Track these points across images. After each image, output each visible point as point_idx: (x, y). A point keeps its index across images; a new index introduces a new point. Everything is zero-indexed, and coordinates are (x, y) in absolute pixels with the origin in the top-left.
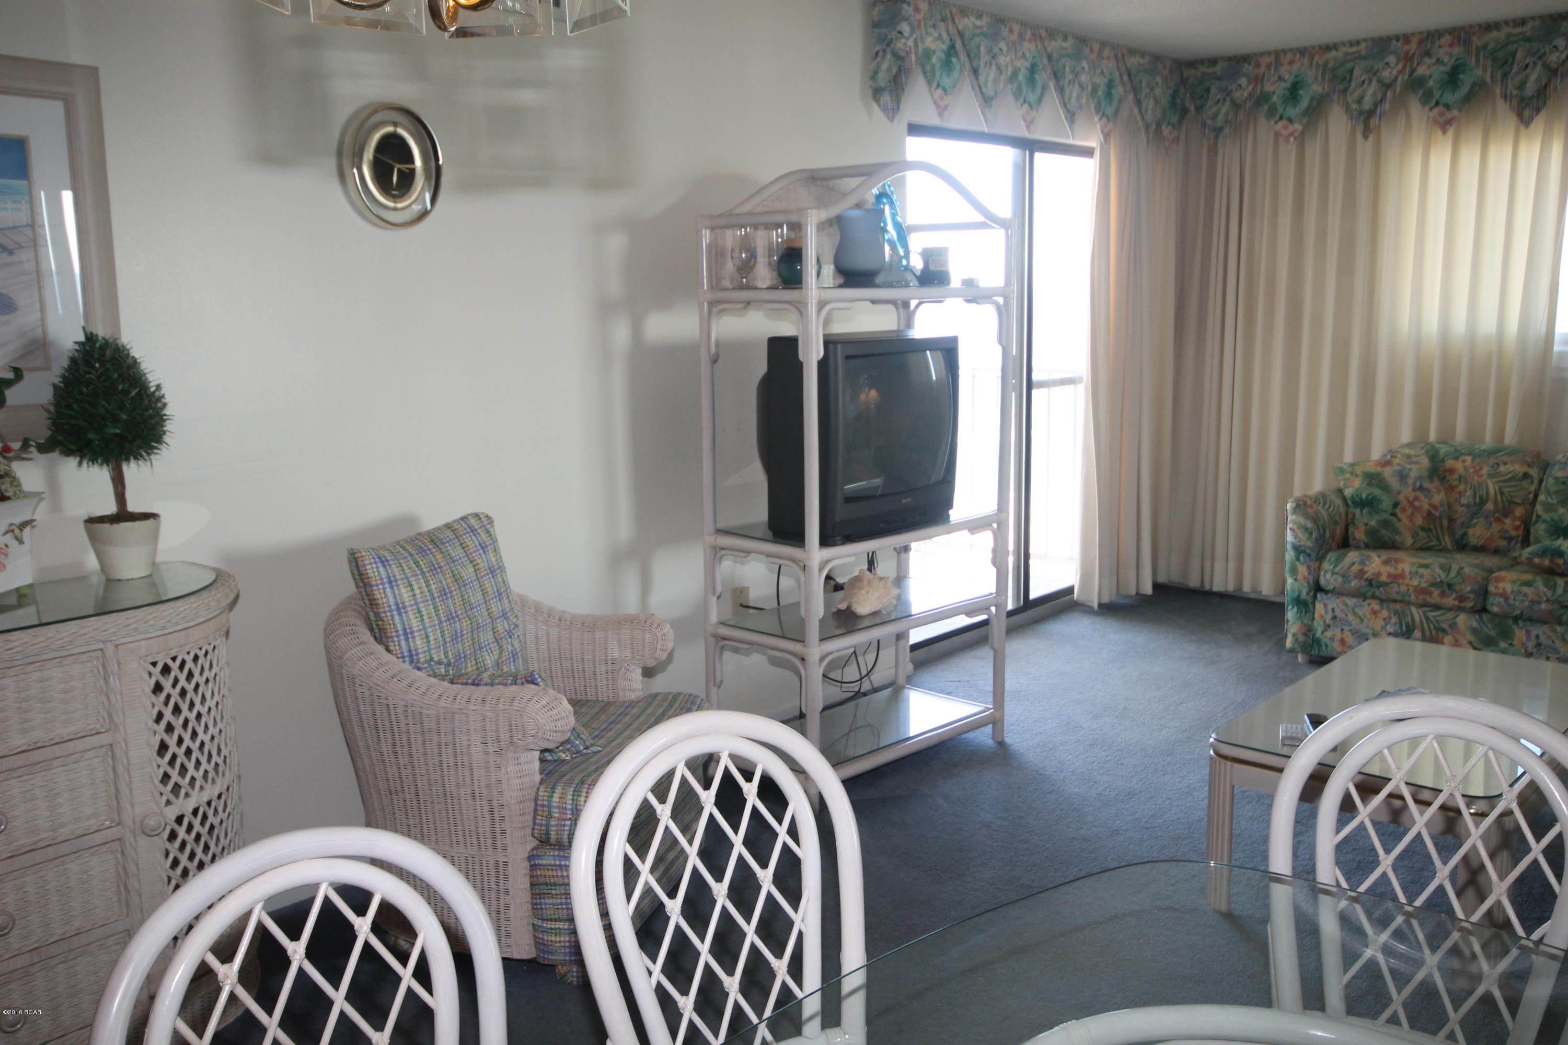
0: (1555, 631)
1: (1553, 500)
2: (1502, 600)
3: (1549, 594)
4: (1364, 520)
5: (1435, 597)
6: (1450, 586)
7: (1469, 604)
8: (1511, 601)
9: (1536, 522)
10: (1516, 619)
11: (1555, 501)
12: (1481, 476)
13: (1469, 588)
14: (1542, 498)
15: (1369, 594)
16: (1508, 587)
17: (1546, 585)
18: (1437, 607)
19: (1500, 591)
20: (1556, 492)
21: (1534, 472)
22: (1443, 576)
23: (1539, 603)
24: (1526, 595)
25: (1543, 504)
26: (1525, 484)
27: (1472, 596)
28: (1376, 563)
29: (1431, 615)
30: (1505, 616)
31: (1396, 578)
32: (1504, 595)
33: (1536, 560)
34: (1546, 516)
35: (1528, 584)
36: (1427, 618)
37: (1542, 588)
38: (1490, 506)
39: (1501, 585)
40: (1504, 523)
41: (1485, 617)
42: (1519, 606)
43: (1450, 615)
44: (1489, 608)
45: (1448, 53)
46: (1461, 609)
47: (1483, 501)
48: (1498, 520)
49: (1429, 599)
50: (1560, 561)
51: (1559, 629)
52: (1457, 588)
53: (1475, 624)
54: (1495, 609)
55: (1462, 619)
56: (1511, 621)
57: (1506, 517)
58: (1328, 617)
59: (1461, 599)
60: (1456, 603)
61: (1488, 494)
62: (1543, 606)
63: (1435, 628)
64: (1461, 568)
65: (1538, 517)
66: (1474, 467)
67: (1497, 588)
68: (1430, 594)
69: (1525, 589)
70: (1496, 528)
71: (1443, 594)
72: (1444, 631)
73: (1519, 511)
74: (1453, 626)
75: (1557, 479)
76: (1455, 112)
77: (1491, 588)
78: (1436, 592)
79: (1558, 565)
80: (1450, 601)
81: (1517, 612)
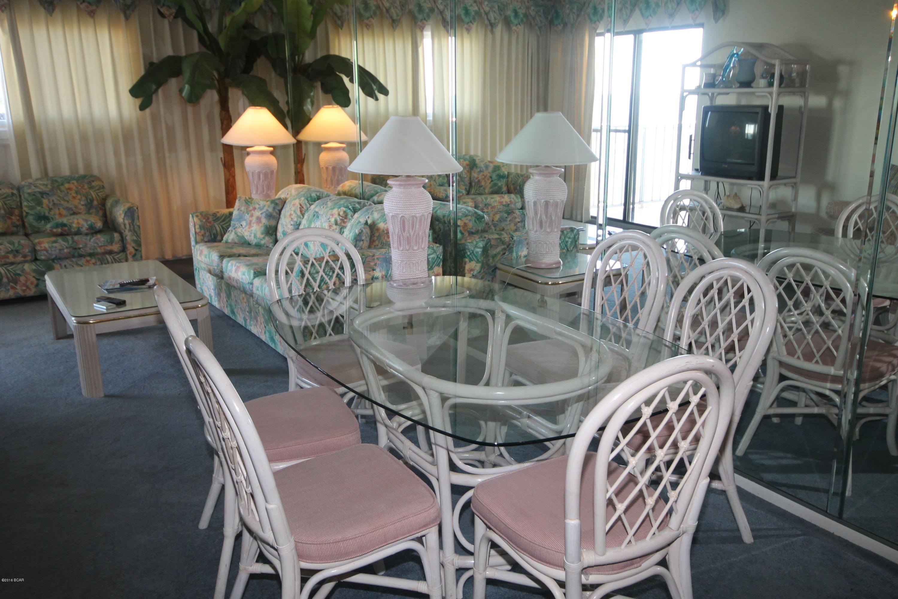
0: (72, 261)
1: (32, 204)
2: (45, 252)
3: (66, 244)
5: (11, 258)
6: (17, 251)
7: (29, 258)
8: (50, 252)
9: (26, 216)
10: (53, 260)
11: (34, 204)
13: (27, 250)
14: (25, 204)
16: (46, 245)
17: (64, 241)
18: (12, 264)
19: (43, 248)
20: (32, 200)
21: (15, 192)
22: (12, 247)
23: (63, 249)
24: (56, 247)
25: (26, 206)
26: (14, 198)
27: (29, 254)
29: (10, 268)
30: (48, 260)
32: (46, 250)
33: (55, 230)
34: (31, 212)
35: (55, 242)
36: (8, 270)
37: (63, 243)
39: (43, 245)
40: (11, 219)
41: (38, 263)
42: (54, 253)
43: (20, 266)
44: (38, 258)
46: (26, 262)
48: (9, 218)
49: (8, 260)
50: (66, 228)
51: (74, 260)
52: (21, 251)
53: (34, 267)
54: (43, 257)
55: (27, 267)
56: (51, 262)
57: (12, 215)
59: (25, 256)
60: (23, 259)
62: (66, 251)
63: (14, 274)
64: (19, 242)
65: (27, 213)
67: (41, 247)
68: (8, 257)
69: (54, 245)
70: (9, 222)
71: (15, 256)
72: (19, 275)
73: (17, 212)
74: (23, 271)
75: (29, 194)
77: (38, 248)
78: (11, 256)
79: (65, 231)
80: (19, 258)
81: (54, 257)
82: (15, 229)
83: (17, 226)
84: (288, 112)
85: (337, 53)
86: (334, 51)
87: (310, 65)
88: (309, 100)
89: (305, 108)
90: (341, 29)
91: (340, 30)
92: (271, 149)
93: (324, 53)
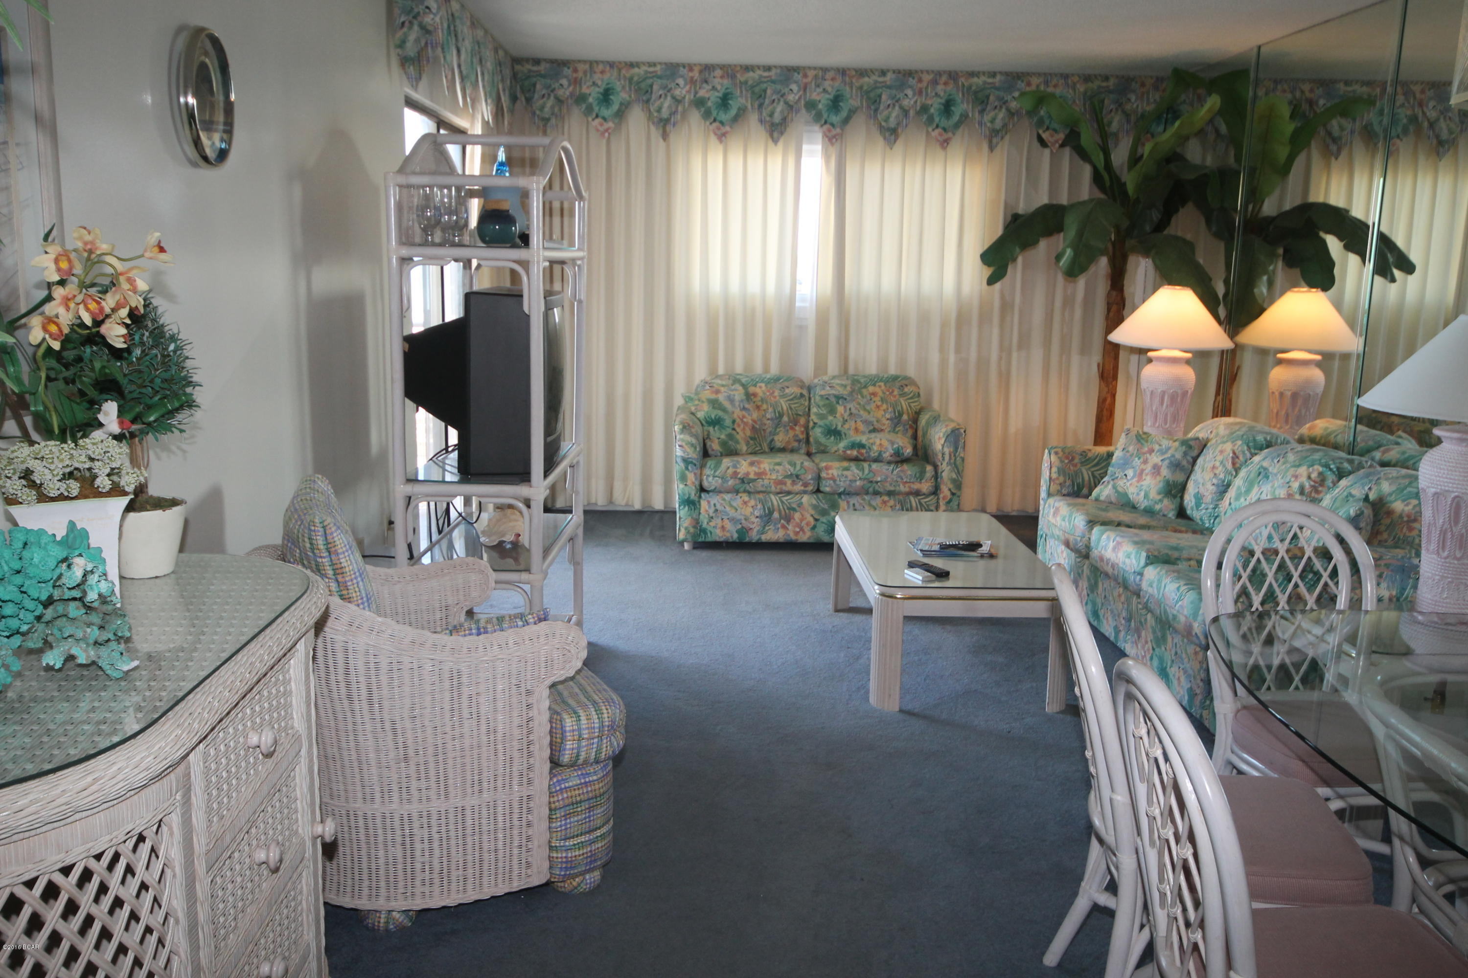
0: (864, 499)
1: (824, 411)
2: (831, 482)
3: (860, 474)
4: (717, 437)
5: (789, 486)
6: (797, 476)
7: (810, 488)
8: (838, 482)
9: (813, 428)
10: (840, 494)
11: (825, 412)
12: (775, 397)
13: (810, 477)
14: (814, 410)
15: (742, 490)
16: (835, 472)
17: (858, 469)
18: (789, 493)
19: (830, 476)
20: (824, 406)
21: (805, 392)
22: (792, 469)
23: (856, 481)
24: (846, 477)
25: (816, 414)
26: (802, 400)
27: (812, 482)
28: (744, 466)
29: (784, 499)
30: (833, 494)
31: (760, 475)
32: (833, 479)
33: (849, 452)
34: (821, 423)
35: (847, 469)
36: (782, 502)
37: (856, 471)
38: (785, 419)
39: (830, 472)
40: (795, 430)
41: (820, 495)
42: (842, 485)
43: (798, 497)
44: (822, 489)
45: (721, 83)
46: (805, 492)
47: (781, 415)
48: (792, 428)
49: (785, 488)
50: (864, 451)
51: (866, 497)
52: (802, 477)
53: (814, 502)
54: (828, 489)
55: (806, 499)
56: (836, 496)
57: (796, 425)
58: (711, 511)
59: (805, 485)
60: (802, 488)
61: (782, 409)
62: (858, 483)
63: (788, 508)
64: (802, 463)
65: (815, 423)
66: (769, 391)
67: (828, 474)
68: (785, 484)
69: (845, 473)
70: (791, 434)
71: (794, 483)
72: (794, 510)
73: (802, 421)
74: (800, 505)
75: (822, 396)
76: (727, 128)
77: (823, 475)
78: (789, 482)
79: (862, 454)
80: (799, 487)
81: (842, 490)
82: (796, 444)
83: (799, 441)
84: (1226, 295)
85: (1321, 200)
86: (1317, 196)
87: (1270, 220)
88: (1265, 278)
89: (1256, 290)
90: (1336, 159)
91: (1333, 159)
92: (1189, 355)
93: (1298, 202)
